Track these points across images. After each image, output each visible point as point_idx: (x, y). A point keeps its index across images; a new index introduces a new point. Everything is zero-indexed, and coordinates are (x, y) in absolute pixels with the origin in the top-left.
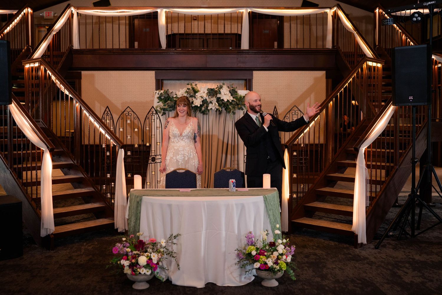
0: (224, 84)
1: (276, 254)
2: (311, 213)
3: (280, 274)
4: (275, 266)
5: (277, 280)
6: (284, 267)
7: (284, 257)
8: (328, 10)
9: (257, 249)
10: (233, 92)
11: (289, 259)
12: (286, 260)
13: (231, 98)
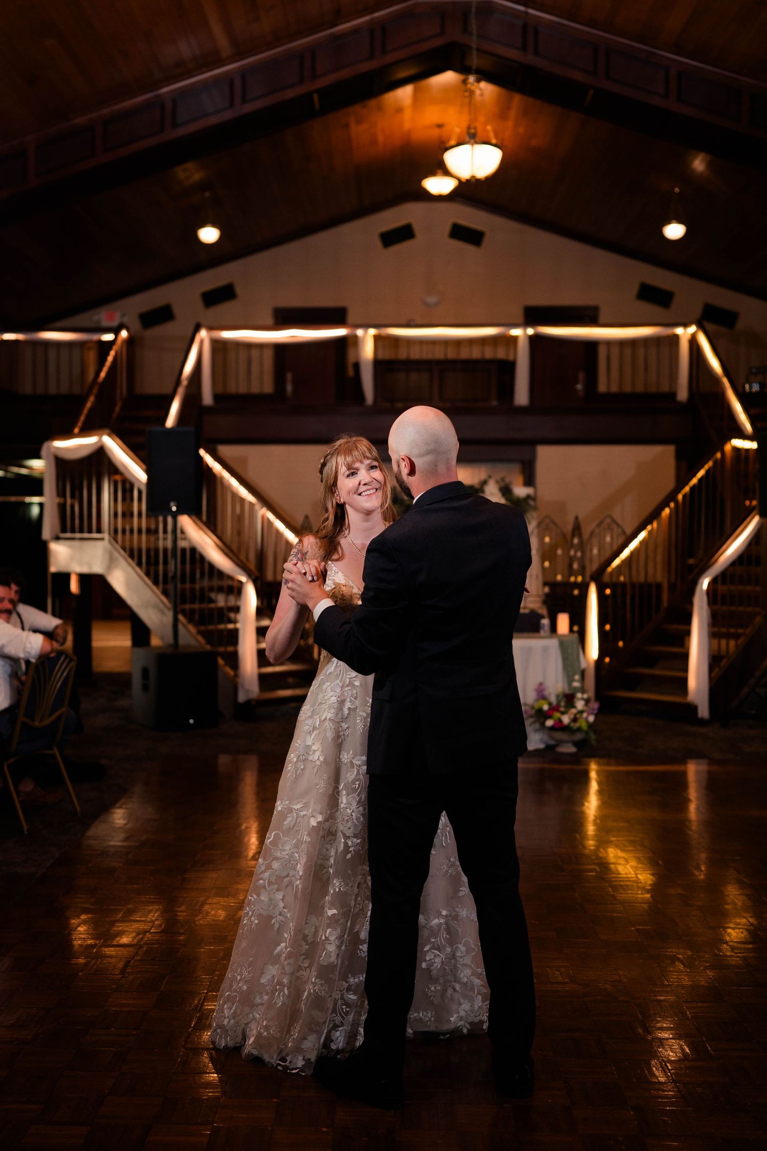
0: (490, 477)
1: (574, 711)
2: (634, 683)
3: (579, 736)
4: (572, 725)
5: (575, 744)
6: (584, 726)
7: (585, 715)
8: (679, 331)
9: (550, 704)
10: (506, 490)
11: (591, 719)
12: (587, 718)
13: (502, 501)
